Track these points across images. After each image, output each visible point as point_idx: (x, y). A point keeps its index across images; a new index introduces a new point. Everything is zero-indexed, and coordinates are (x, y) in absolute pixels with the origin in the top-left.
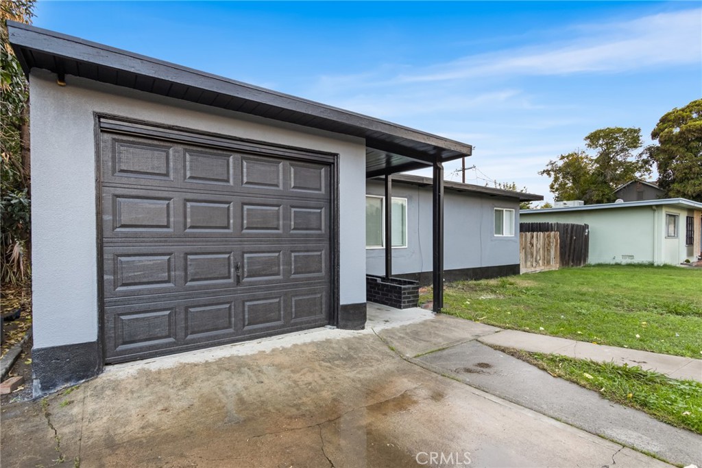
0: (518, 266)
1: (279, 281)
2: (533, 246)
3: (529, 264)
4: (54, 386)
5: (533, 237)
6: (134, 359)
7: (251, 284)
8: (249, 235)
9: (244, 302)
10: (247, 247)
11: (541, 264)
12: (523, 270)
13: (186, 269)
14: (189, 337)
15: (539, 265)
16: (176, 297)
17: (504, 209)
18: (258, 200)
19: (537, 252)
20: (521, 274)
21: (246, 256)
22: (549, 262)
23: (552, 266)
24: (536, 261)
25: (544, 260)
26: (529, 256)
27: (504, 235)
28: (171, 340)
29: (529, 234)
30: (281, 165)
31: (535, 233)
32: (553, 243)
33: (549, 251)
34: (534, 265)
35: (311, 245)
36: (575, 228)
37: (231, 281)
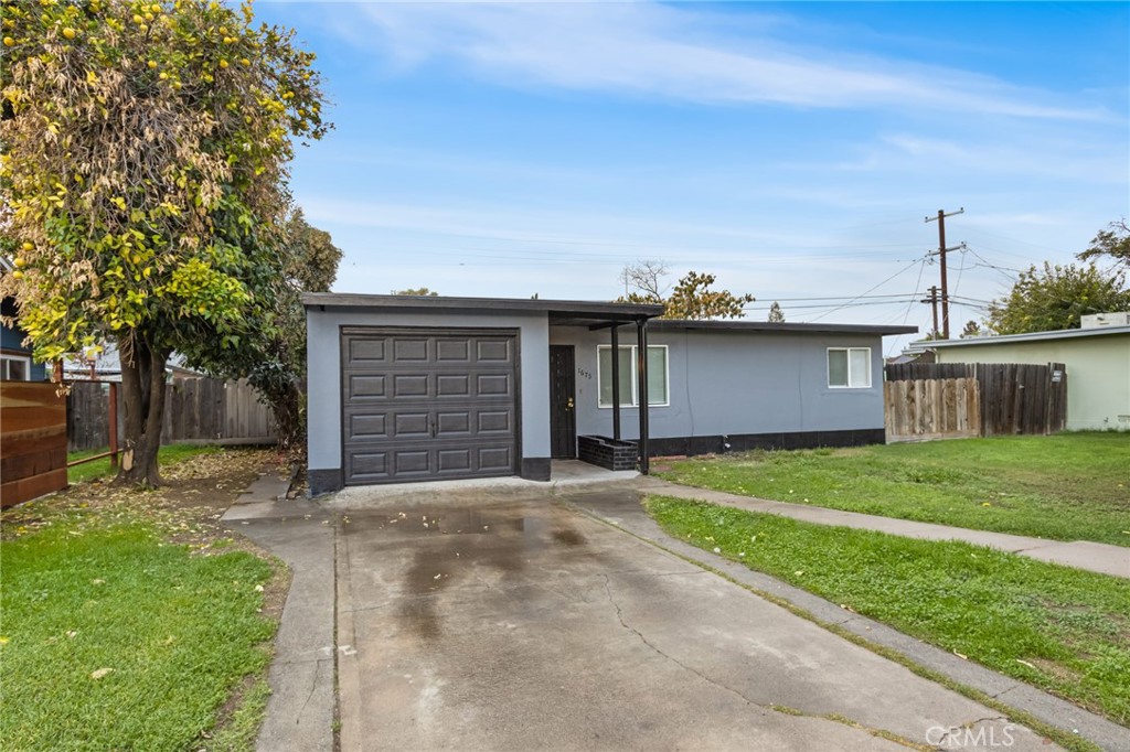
0: (883, 431)
1: (468, 436)
2: (913, 401)
3: (906, 429)
4: (318, 493)
5: (913, 388)
6: (361, 485)
7: (444, 437)
8: (443, 400)
9: (438, 452)
10: (440, 408)
11: (934, 429)
12: (891, 437)
13: (395, 425)
14: (398, 474)
15: (930, 431)
16: (389, 445)
17: (849, 349)
18: (450, 371)
19: (923, 411)
20: (888, 443)
21: (440, 415)
22: (952, 427)
23: (960, 433)
24: (922, 424)
25: (942, 421)
26: (906, 418)
27: (850, 386)
28: (385, 474)
29: (904, 384)
30: (469, 342)
31: (917, 383)
32: (961, 396)
33: (952, 409)
34: (918, 430)
35: (497, 407)
36: (1019, 371)
37: (428, 434)
